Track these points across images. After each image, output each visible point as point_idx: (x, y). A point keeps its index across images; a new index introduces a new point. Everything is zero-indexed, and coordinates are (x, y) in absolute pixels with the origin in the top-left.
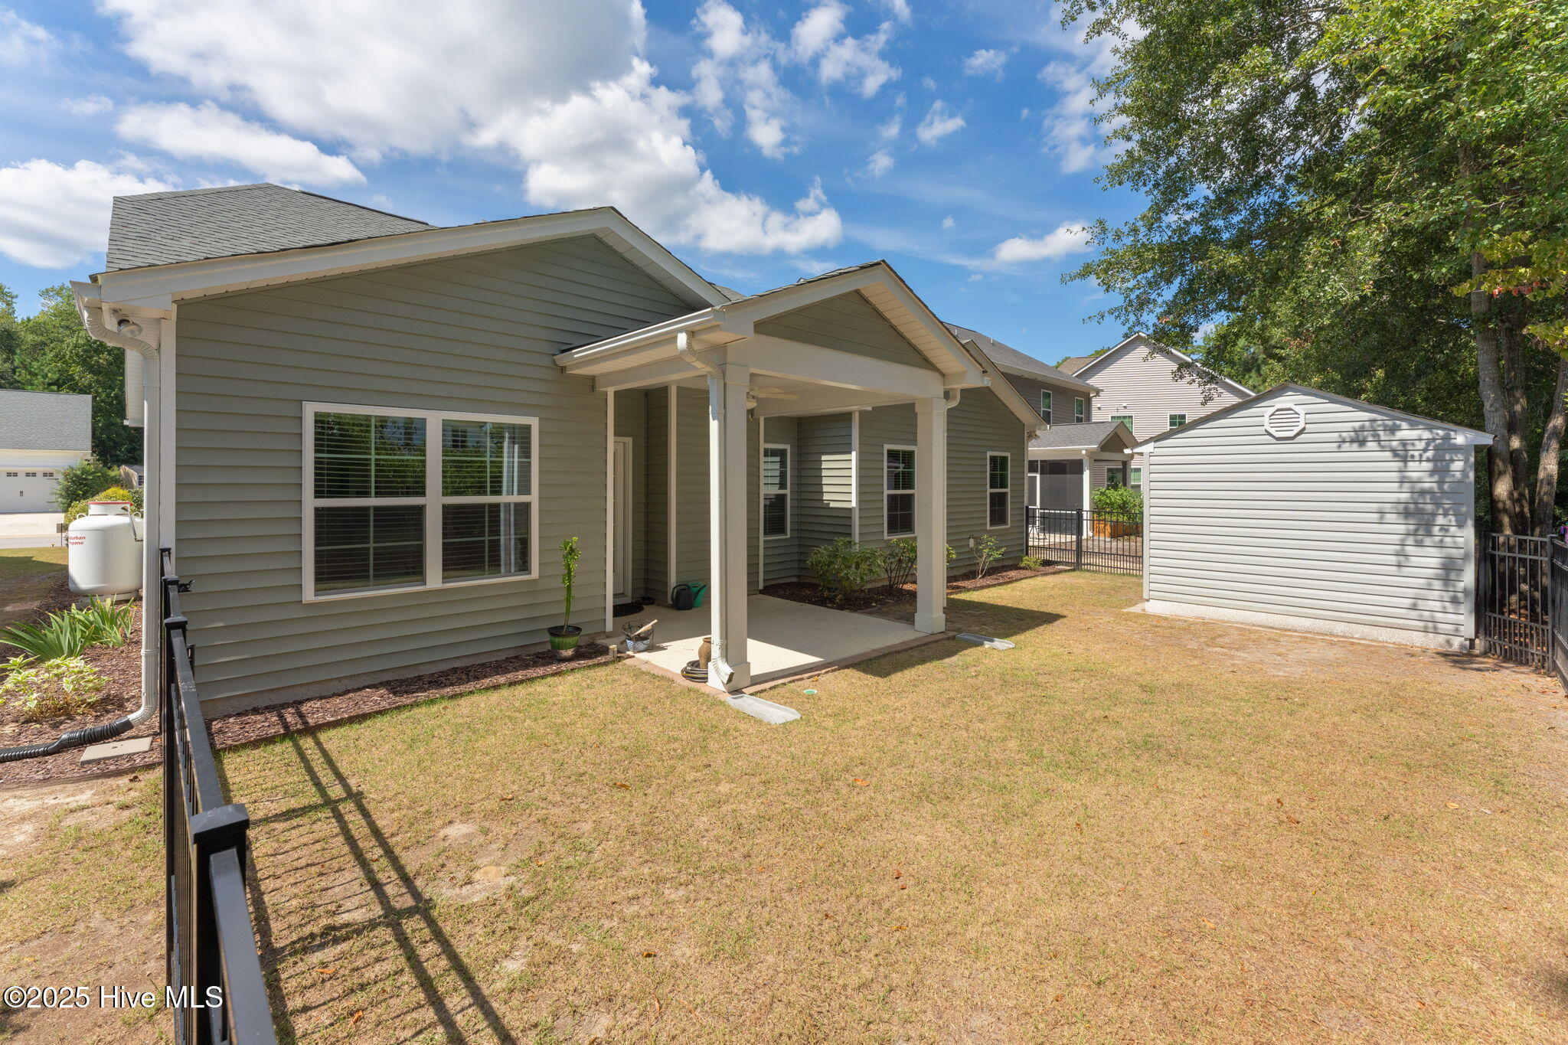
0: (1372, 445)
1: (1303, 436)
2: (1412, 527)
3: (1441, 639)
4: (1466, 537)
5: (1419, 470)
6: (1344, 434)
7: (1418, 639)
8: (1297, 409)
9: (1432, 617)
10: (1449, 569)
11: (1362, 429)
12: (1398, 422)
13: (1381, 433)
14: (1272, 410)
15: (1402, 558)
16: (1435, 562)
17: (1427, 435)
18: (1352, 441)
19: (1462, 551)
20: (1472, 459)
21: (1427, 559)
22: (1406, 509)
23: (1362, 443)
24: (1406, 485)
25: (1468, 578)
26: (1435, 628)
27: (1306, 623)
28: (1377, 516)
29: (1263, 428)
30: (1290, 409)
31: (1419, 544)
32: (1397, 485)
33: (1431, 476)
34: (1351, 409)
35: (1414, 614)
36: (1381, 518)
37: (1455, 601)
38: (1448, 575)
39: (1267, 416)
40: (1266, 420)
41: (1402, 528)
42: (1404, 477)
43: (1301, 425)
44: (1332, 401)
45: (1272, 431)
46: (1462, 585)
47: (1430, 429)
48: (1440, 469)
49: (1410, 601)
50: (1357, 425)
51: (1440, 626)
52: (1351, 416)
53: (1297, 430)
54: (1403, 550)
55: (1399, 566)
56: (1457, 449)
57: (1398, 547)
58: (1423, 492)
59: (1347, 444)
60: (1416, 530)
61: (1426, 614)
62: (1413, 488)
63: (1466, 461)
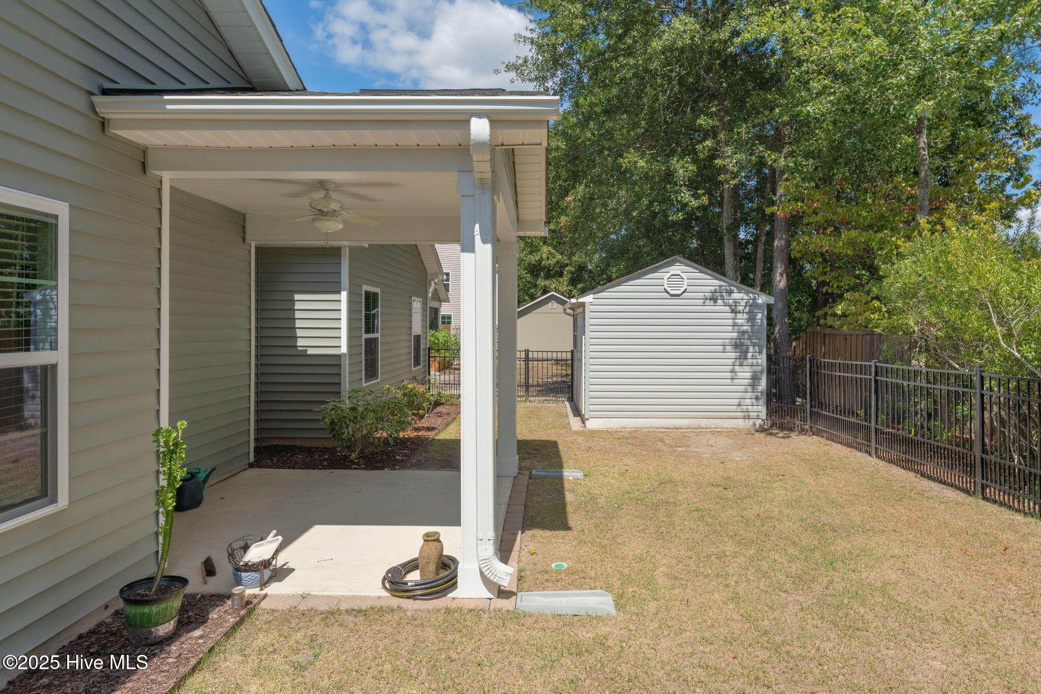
0: (720, 302)
1: (685, 294)
2: (738, 354)
3: (751, 421)
4: (762, 359)
5: (742, 319)
6: (706, 294)
7: (741, 424)
8: (683, 275)
9: (747, 409)
10: (755, 378)
11: (715, 292)
12: (732, 288)
13: (724, 294)
14: (668, 275)
15: (733, 374)
16: (748, 375)
17: (746, 297)
18: (711, 299)
19: (760, 367)
20: (766, 313)
21: (745, 374)
22: (736, 342)
23: (715, 300)
24: (736, 327)
25: (763, 384)
26: (749, 416)
27: (686, 422)
28: (721, 347)
29: (663, 287)
30: (679, 275)
31: (741, 365)
32: (731, 327)
33: (748, 322)
34: (710, 277)
35: (739, 409)
36: (724, 349)
37: (757, 398)
38: (754, 382)
39: (666, 278)
40: (666, 283)
41: (733, 355)
42: (735, 323)
43: (685, 287)
44: (701, 272)
45: (669, 289)
46: (760, 387)
47: (747, 293)
48: (751, 319)
49: (737, 400)
50: (713, 288)
51: (751, 414)
52: (709, 282)
53: (682, 289)
54: (734, 369)
55: (732, 379)
56: (758, 306)
57: (731, 367)
58: (744, 332)
59: (708, 301)
60: (740, 356)
61: (745, 407)
62: (739, 329)
63: (763, 314)
